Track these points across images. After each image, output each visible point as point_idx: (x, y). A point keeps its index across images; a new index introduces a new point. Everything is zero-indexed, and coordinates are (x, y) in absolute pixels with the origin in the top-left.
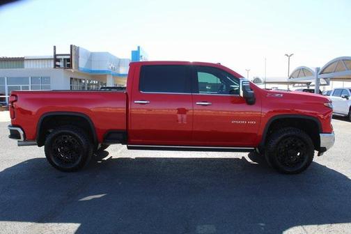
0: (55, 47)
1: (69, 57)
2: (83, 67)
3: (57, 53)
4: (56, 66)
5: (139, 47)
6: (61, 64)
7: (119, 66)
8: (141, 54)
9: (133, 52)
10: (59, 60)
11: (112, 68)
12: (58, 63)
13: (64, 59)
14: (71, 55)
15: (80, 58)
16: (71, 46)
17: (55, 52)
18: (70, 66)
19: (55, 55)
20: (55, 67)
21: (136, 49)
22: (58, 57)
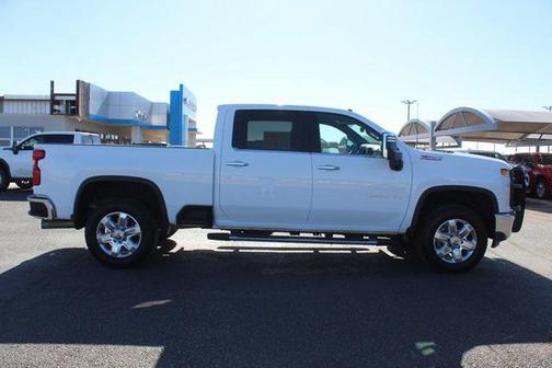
0: (52, 83)
1: (74, 98)
2: (95, 113)
3: (55, 92)
4: (53, 111)
5: (181, 86)
6: (62, 108)
7: (150, 113)
8: (184, 96)
9: (173, 93)
10: (58, 103)
11: (140, 116)
12: (56, 107)
13: (67, 101)
14: (77, 95)
15: (91, 101)
16: (78, 82)
17: (52, 91)
18: (75, 112)
19: (53, 95)
20: (52, 113)
21: (178, 89)
22: (57, 98)
